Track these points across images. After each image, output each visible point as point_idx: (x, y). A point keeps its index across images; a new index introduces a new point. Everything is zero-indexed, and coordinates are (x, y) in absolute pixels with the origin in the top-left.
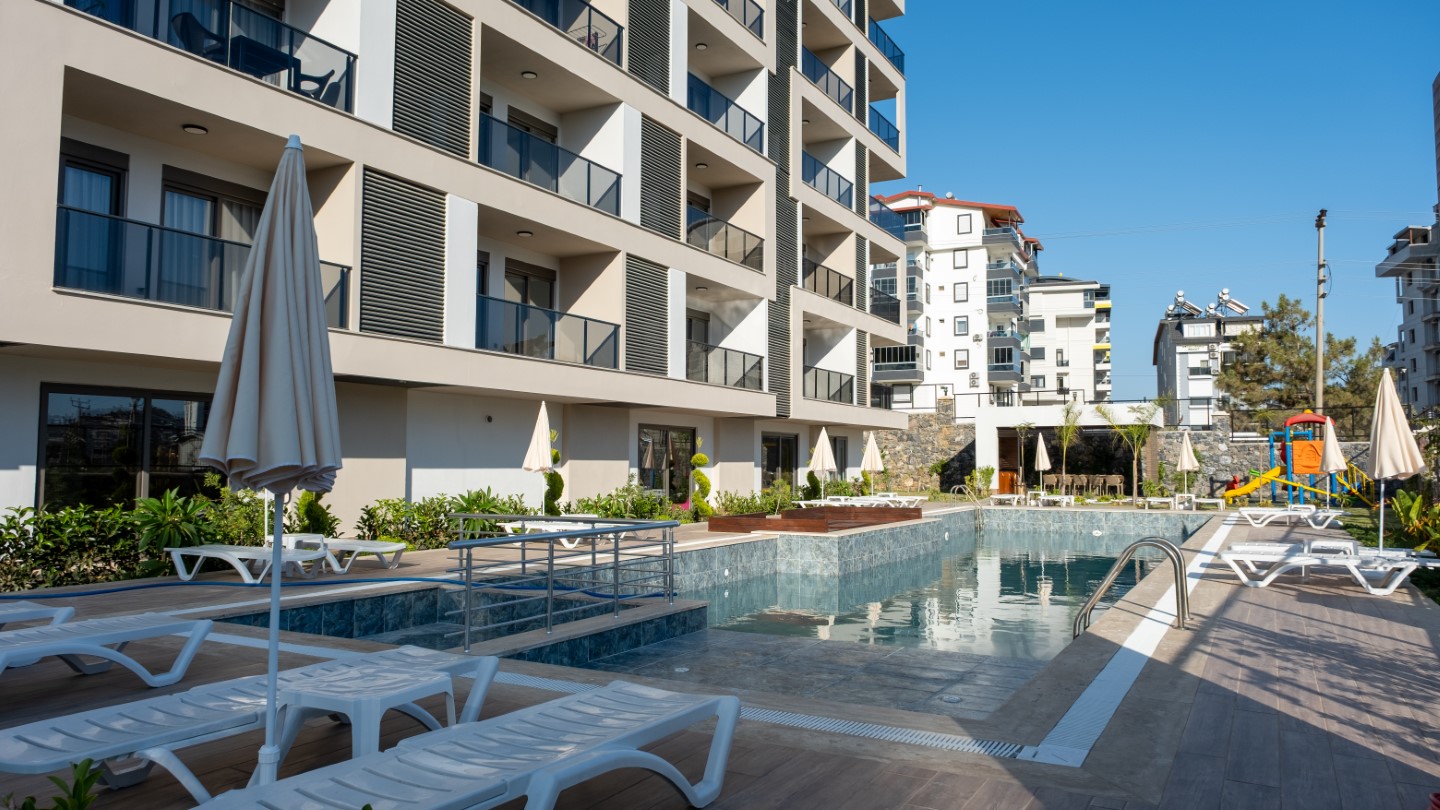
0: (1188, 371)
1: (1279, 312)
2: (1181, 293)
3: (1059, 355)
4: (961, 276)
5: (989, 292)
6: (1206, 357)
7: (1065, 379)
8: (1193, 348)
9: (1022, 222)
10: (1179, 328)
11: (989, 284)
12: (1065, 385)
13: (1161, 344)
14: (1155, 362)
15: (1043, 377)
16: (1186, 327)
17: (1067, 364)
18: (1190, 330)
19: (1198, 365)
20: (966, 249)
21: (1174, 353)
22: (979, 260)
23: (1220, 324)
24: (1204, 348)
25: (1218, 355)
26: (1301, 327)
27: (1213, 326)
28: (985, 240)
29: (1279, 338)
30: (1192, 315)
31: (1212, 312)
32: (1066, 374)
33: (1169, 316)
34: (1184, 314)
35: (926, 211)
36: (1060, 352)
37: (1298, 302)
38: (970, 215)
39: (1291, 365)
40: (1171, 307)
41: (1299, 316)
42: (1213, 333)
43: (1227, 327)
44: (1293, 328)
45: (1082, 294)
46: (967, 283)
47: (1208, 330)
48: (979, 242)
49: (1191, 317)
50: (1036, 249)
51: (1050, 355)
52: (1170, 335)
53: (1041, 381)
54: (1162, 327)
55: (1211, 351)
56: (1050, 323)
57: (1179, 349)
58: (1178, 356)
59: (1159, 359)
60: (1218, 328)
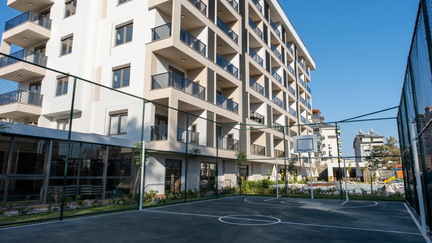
0: (364, 151)
1: (390, 140)
2: (361, 130)
6: (368, 147)
7: (331, 152)
8: (365, 145)
10: (361, 139)
12: (331, 154)
13: (356, 143)
14: (354, 148)
15: (325, 152)
16: (363, 139)
17: (331, 148)
18: (364, 140)
19: (367, 149)
21: (360, 146)
23: (372, 138)
24: (368, 145)
25: (372, 146)
26: (395, 143)
27: (370, 139)
29: (390, 146)
30: (364, 136)
31: (369, 135)
32: (331, 151)
33: (358, 136)
34: (362, 136)
36: (329, 145)
37: (394, 138)
39: (393, 152)
40: (358, 133)
41: (394, 141)
42: (370, 141)
43: (373, 139)
44: (393, 144)
45: (334, 130)
47: (369, 140)
49: (363, 136)
51: (327, 146)
52: (358, 141)
53: (325, 153)
54: (356, 139)
55: (370, 145)
56: (326, 138)
57: (361, 145)
58: (361, 147)
59: (355, 147)
60: (371, 139)
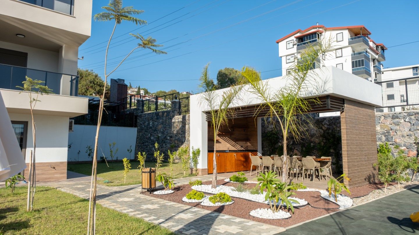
3: (402, 98)
4: (340, 60)
5: (353, 67)
9: (370, 34)
11: (353, 63)
20: (341, 48)
22: (348, 52)
28: (350, 43)
35: (321, 34)
36: (402, 96)
38: (342, 33)
45: (412, 70)
46: (342, 64)
48: (347, 44)
50: (383, 49)
